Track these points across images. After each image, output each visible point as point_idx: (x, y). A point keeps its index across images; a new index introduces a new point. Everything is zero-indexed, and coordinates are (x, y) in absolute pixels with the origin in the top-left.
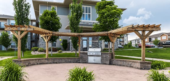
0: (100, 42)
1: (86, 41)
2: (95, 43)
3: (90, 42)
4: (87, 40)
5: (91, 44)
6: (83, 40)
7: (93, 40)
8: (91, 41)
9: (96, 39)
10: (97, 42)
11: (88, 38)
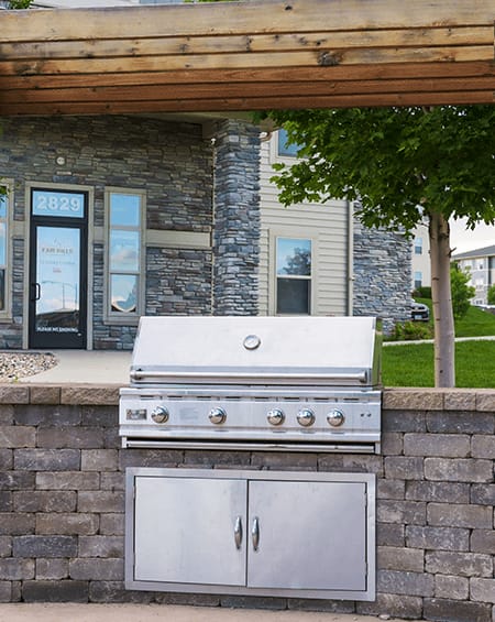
0: (234, 248)
1: (75, 233)
2: (177, 264)
3: (125, 246)
4: (80, 224)
5: (135, 267)
6: (38, 221)
7: (153, 222)
8: (134, 237)
9: (195, 209)
10: (200, 253)
11: (100, 196)
